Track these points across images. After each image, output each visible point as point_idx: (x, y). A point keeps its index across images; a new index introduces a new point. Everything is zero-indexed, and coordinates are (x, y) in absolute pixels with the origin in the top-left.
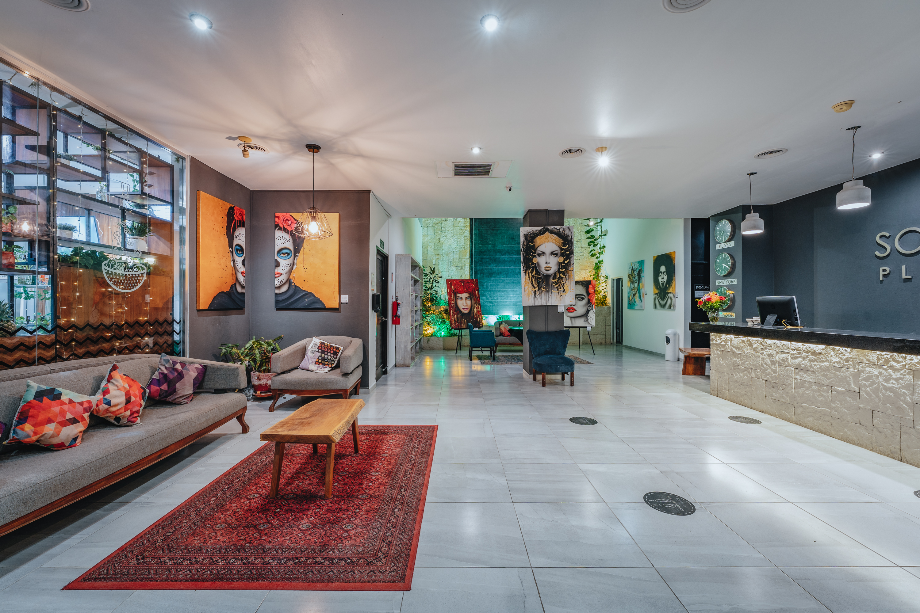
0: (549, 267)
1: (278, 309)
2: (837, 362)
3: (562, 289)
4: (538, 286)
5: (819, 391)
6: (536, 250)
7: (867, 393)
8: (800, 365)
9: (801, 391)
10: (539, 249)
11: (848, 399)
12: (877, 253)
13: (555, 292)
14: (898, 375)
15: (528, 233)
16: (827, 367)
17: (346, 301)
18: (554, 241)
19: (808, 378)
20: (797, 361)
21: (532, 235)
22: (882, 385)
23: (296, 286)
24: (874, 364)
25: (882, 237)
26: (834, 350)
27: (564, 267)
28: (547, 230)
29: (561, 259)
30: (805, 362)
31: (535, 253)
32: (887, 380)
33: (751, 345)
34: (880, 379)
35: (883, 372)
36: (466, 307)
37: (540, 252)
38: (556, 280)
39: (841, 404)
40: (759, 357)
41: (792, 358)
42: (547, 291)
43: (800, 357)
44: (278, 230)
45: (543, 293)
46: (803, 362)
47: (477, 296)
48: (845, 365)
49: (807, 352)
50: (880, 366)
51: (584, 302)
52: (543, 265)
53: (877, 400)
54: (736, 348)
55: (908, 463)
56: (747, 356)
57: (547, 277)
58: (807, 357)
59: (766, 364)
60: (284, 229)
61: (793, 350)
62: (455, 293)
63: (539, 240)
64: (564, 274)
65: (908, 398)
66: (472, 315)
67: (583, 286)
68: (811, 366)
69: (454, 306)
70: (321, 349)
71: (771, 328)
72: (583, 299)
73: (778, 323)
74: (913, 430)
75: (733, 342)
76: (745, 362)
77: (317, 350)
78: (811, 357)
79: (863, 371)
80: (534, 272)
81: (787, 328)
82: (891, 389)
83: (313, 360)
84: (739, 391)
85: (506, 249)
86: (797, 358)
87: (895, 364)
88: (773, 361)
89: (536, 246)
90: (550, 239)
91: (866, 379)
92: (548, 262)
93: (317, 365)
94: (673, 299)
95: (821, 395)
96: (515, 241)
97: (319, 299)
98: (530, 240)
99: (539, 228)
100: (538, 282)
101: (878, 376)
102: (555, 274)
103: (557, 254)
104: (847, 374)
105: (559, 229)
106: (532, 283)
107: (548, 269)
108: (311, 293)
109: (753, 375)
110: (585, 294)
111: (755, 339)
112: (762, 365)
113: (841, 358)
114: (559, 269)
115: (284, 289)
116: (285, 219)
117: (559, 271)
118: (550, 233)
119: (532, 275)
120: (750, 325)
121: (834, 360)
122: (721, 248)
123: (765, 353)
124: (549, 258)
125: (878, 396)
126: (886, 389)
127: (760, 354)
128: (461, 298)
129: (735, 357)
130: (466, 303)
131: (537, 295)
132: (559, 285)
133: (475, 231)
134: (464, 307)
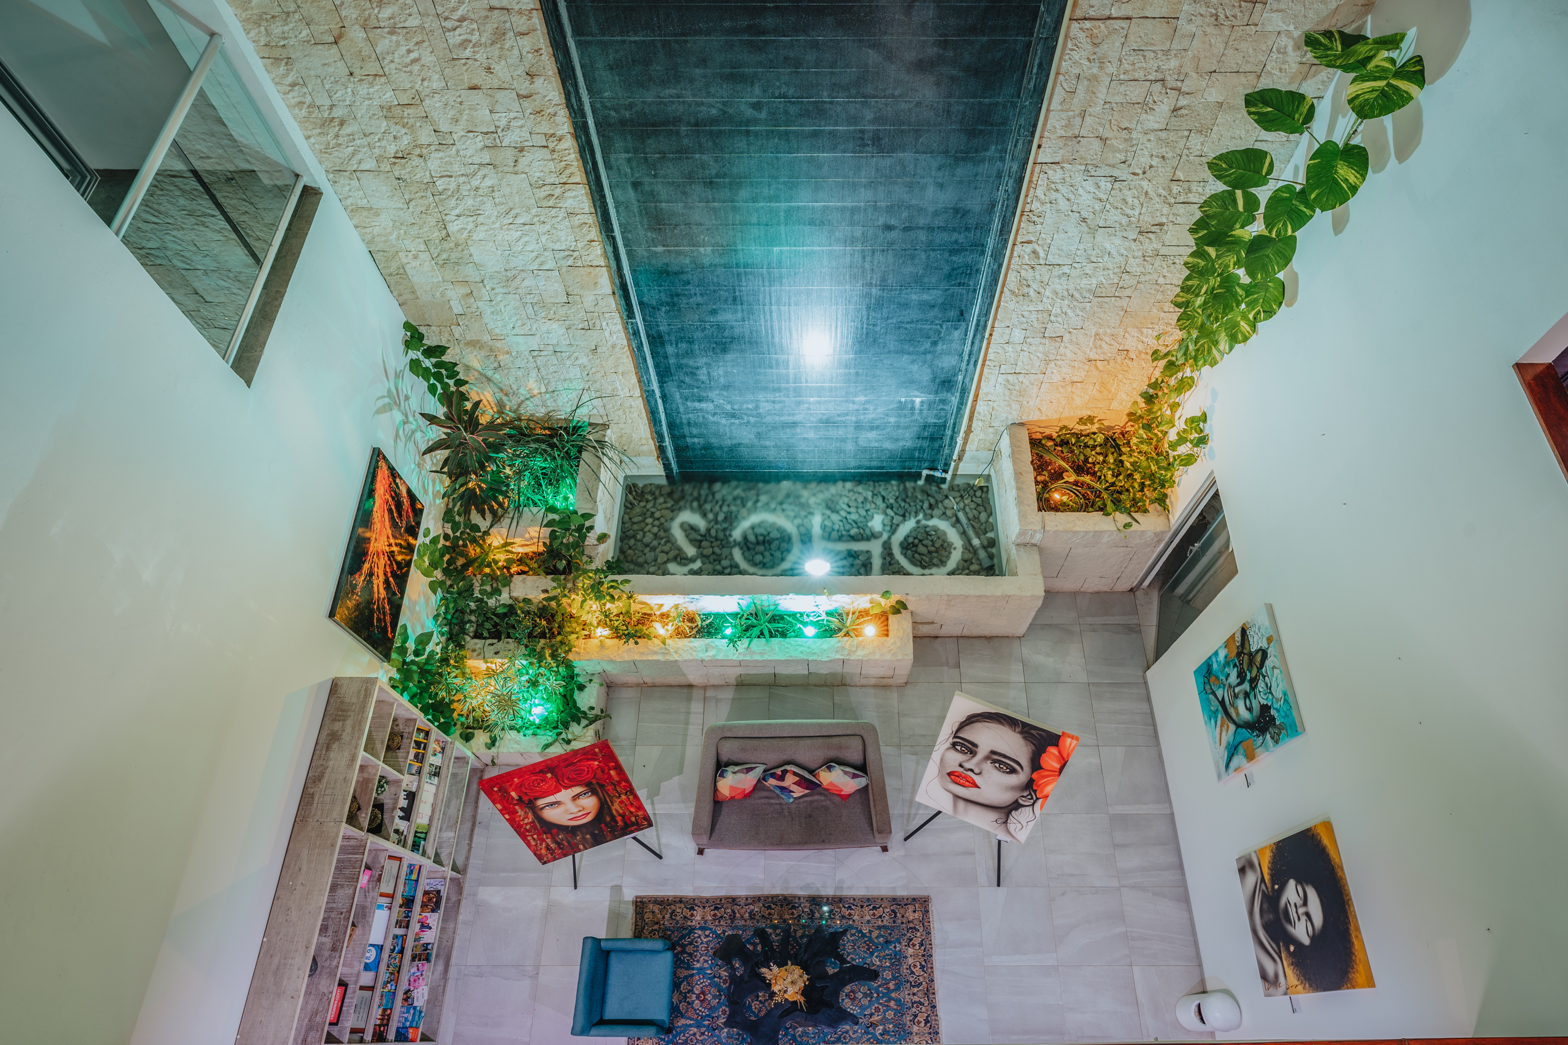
36: (580, 814)
51: (1016, 779)
66: (608, 819)
67: (1025, 738)
72: (1013, 771)
110: (1024, 760)
128: (555, 804)
130: (578, 806)
133: (619, 193)
134: (572, 816)
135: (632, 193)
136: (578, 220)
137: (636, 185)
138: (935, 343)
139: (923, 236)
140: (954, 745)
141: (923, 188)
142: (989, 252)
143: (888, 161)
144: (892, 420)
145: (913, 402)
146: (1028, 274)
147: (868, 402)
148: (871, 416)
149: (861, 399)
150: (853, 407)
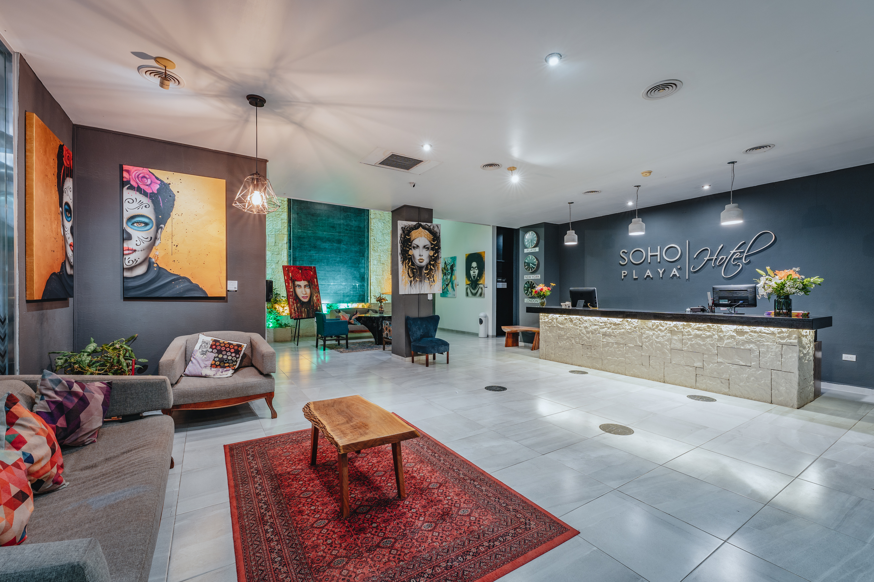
0: (422, 259)
1: (126, 299)
2: (629, 329)
3: (432, 279)
4: (413, 276)
5: (618, 348)
6: (411, 243)
7: (647, 346)
8: (606, 332)
9: (606, 349)
10: (414, 242)
11: (636, 351)
12: (621, 262)
13: (427, 281)
14: (663, 334)
15: (405, 226)
16: (623, 332)
17: (235, 288)
18: (426, 236)
19: (611, 340)
20: (604, 330)
21: (408, 229)
22: (655, 340)
23: (160, 268)
24: (650, 329)
25: (623, 252)
26: (627, 321)
27: (434, 260)
28: (420, 225)
29: (432, 253)
30: (610, 330)
31: (411, 245)
32: (657, 338)
33: (571, 321)
34: (654, 337)
35: (656, 333)
36: (305, 296)
37: (415, 245)
38: (427, 271)
39: (631, 355)
40: (578, 329)
41: (601, 328)
42: (421, 281)
43: (606, 327)
44: (128, 189)
45: (417, 283)
46: (608, 331)
47: (316, 284)
48: (634, 330)
49: (611, 324)
50: (654, 330)
52: (417, 257)
53: (652, 350)
54: (561, 324)
55: (667, 383)
56: (569, 329)
57: (421, 268)
58: (611, 327)
59: (583, 333)
60: (139, 190)
61: (601, 323)
62: (293, 282)
63: (414, 233)
64: (434, 266)
65: (668, 347)
66: (312, 304)
68: (613, 332)
69: (292, 294)
70: (215, 348)
71: (581, 309)
73: (585, 306)
74: (670, 364)
75: (558, 320)
76: (567, 333)
77: (211, 350)
78: (613, 327)
79: (644, 333)
80: (410, 263)
81: (591, 308)
82: (659, 343)
83: (206, 363)
84: (563, 353)
86: (604, 328)
87: (661, 328)
88: (588, 331)
89: (412, 240)
90: (423, 234)
91: (646, 338)
92: (421, 255)
93: (213, 369)
94: (483, 288)
95: (620, 350)
97: (197, 286)
98: (407, 233)
99: (414, 223)
100: (413, 273)
101: (652, 336)
102: (427, 265)
103: (428, 248)
104: (635, 336)
105: (430, 226)
106: (408, 274)
107: (421, 261)
108: (184, 278)
109: (573, 341)
111: (575, 317)
112: (580, 334)
113: (632, 326)
114: (430, 261)
115: (141, 270)
116: (141, 175)
117: (429, 263)
118: (423, 228)
119: (408, 265)
120: (563, 307)
121: (628, 328)
122: (528, 252)
123: (582, 326)
124: (422, 251)
125: (652, 347)
126: (657, 342)
127: (578, 327)
128: (299, 286)
129: (559, 330)
130: (305, 291)
131: (412, 284)
132: (430, 276)
133: (294, 215)
134: (303, 296)
135: (296, 216)
136: (283, 221)
137: (297, 214)
138: (359, 264)
139: (353, 232)
141: (352, 221)
142: (366, 237)
143: (346, 214)
144: (352, 293)
145: (356, 285)
146: (374, 244)
147: (345, 285)
148: (347, 291)
149: (344, 284)
150: (342, 287)
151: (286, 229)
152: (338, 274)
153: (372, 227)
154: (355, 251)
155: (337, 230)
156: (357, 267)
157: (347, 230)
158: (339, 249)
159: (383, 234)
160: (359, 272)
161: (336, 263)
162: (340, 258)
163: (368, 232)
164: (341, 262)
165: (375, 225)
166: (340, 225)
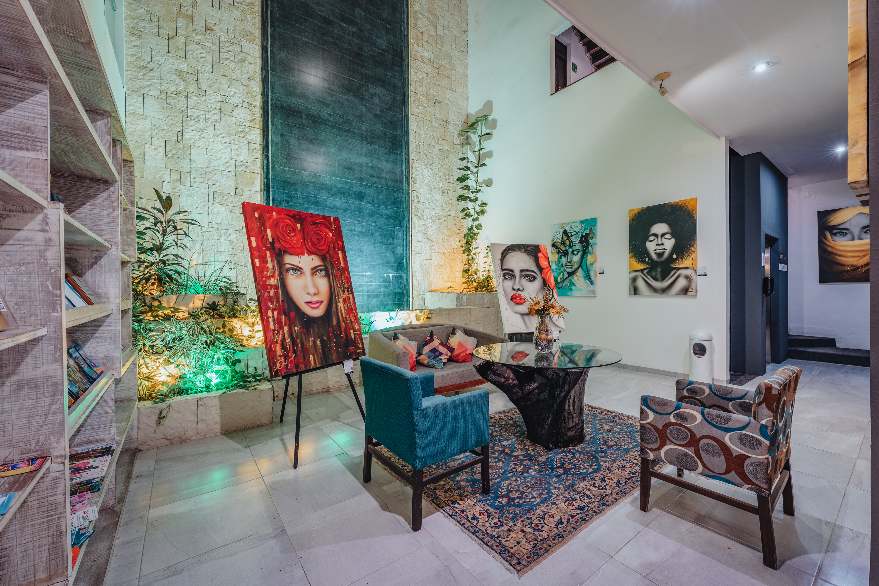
36: (315, 299)
47: (342, 264)
51: (538, 283)
62: (278, 253)
66: (335, 322)
67: (527, 254)
69: (276, 294)
72: (534, 278)
85: (339, 186)
94: (694, 277)
96: (354, 173)
110: (535, 269)
128: (298, 269)
130: (315, 286)
133: (274, 137)
134: (309, 299)
135: (279, 139)
136: (253, 146)
137: (282, 135)
138: (393, 238)
139: (384, 182)
140: (504, 275)
141: (382, 161)
142: (404, 192)
143: (370, 148)
146: (417, 205)
147: (371, 276)
148: (373, 287)
149: (368, 274)
150: (366, 280)
151: (258, 163)
152: (359, 256)
153: (414, 176)
154: (387, 215)
155: (356, 175)
156: (391, 244)
157: (373, 176)
158: (360, 209)
159: (431, 189)
160: (394, 253)
161: (355, 235)
162: (362, 226)
163: (408, 183)
164: (364, 234)
165: (418, 173)
166: (361, 165)
